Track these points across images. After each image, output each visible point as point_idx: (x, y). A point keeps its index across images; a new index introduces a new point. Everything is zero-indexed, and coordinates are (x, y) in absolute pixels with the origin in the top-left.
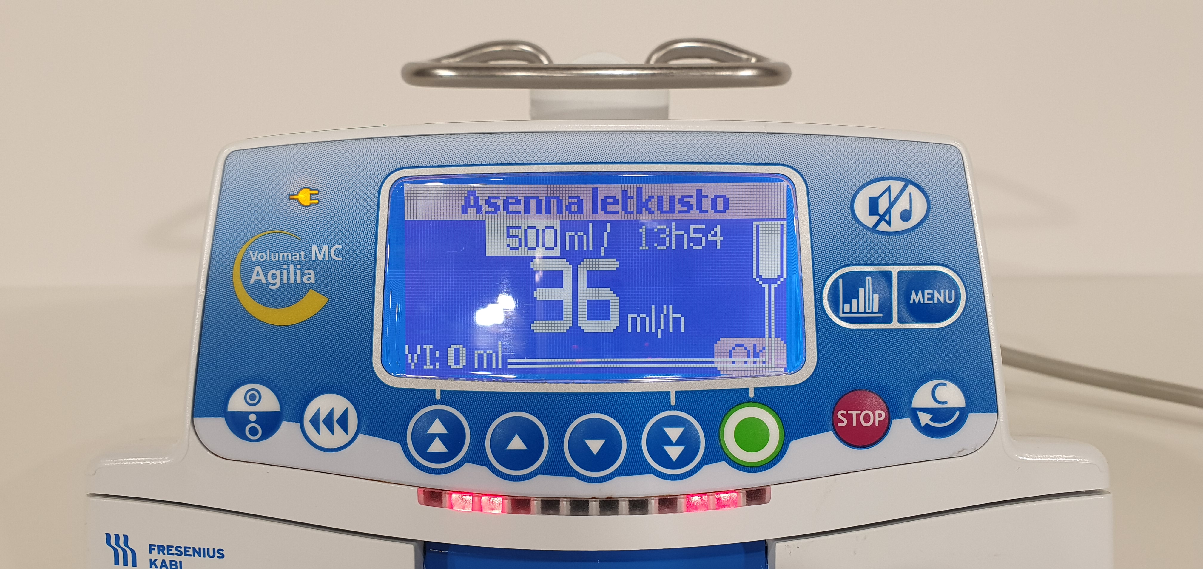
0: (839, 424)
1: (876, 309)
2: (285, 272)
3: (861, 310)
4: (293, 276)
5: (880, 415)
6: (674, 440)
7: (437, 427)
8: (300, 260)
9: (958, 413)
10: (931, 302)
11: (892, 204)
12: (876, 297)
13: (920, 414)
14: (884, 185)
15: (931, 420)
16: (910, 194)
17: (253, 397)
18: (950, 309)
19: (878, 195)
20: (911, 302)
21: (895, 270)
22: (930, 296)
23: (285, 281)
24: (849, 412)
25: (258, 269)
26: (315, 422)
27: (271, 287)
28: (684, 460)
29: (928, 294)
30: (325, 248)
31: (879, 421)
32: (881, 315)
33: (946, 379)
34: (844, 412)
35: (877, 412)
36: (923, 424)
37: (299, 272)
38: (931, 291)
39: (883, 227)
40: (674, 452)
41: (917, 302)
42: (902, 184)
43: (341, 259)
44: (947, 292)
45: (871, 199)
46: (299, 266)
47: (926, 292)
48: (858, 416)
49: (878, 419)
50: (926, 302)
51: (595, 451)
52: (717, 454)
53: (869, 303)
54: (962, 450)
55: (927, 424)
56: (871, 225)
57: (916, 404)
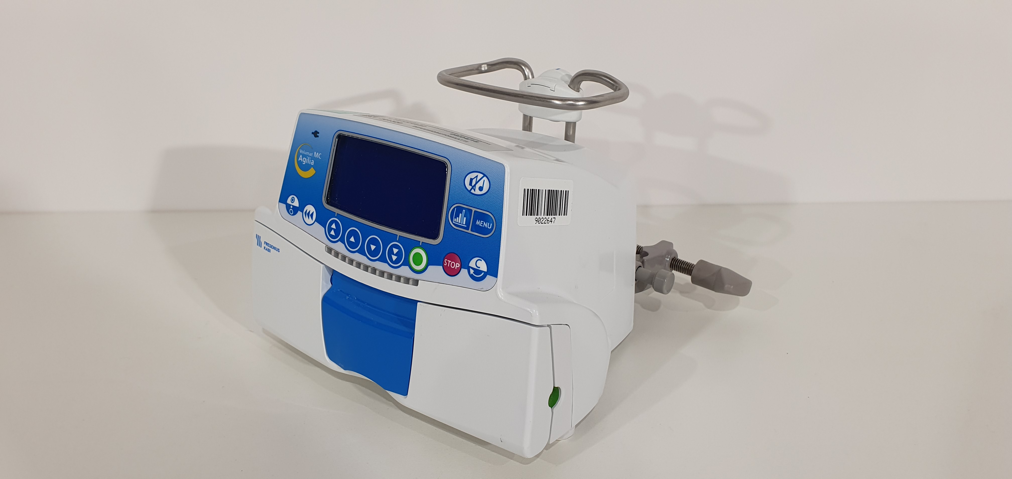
0: (445, 264)
1: (464, 223)
2: (307, 159)
3: (459, 222)
5: (458, 265)
6: (395, 253)
7: (334, 226)
8: (311, 156)
9: (483, 273)
10: (482, 226)
11: (477, 183)
12: (465, 218)
13: (471, 269)
14: (475, 174)
15: (474, 273)
16: (484, 180)
17: (293, 200)
18: (490, 231)
19: (473, 178)
20: (476, 224)
21: (474, 209)
22: (482, 224)
23: (307, 162)
24: (448, 261)
25: (301, 156)
26: (306, 213)
27: (303, 163)
28: (397, 262)
29: (482, 222)
30: (318, 153)
31: (457, 267)
32: (466, 226)
33: (482, 259)
34: (447, 260)
35: (457, 264)
36: (471, 274)
37: (310, 160)
38: (483, 222)
39: (473, 191)
40: (394, 258)
41: (478, 224)
42: (482, 175)
43: (320, 158)
44: (489, 224)
45: (471, 179)
46: (310, 158)
47: (481, 221)
48: (450, 263)
49: (456, 266)
50: (481, 225)
51: (373, 249)
52: (407, 263)
53: (462, 220)
54: (482, 288)
55: (472, 274)
56: (469, 189)
57: (470, 265)
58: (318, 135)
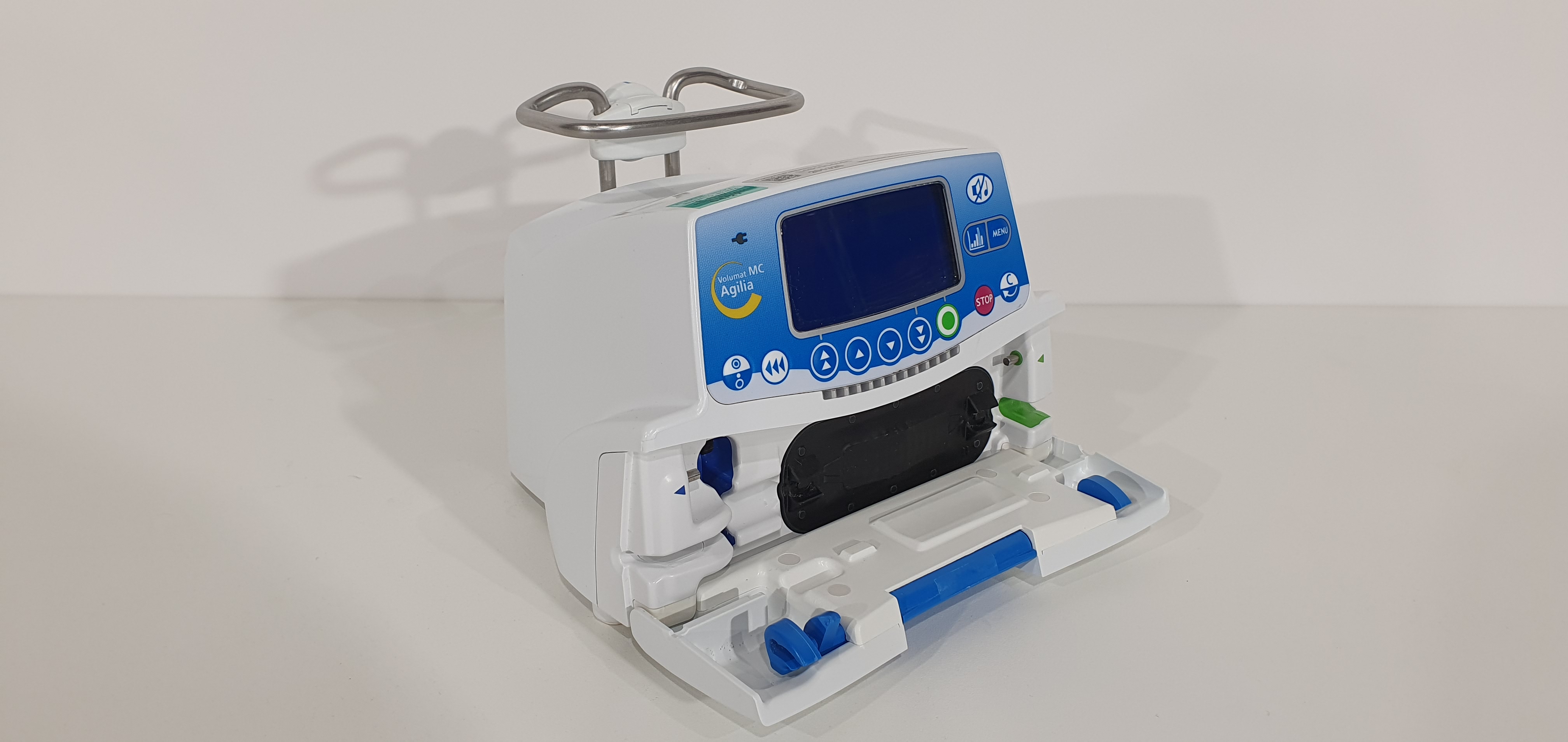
0: (978, 306)
1: (982, 243)
2: (738, 286)
3: (977, 245)
4: (742, 287)
6: (920, 333)
7: (825, 355)
8: (744, 277)
9: (1016, 287)
10: (1000, 235)
11: (981, 188)
12: (982, 236)
13: (1004, 292)
14: (976, 178)
15: (1009, 294)
16: (986, 181)
17: (736, 364)
18: (1006, 236)
19: (975, 185)
21: (985, 221)
22: (999, 232)
23: (739, 292)
24: (981, 298)
25: (724, 287)
26: (769, 369)
27: (733, 297)
28: (925, 342)
30: (755, 267)
32: (984, 246)
33: (1010, 272)
34: (979, 299)
35: (990, 295)
36: (1005, 296)
37: (745, 284)
38: (1000, 229)
39: (979, 201)
40: (921, 339)
41: (995, 236)
42: (981, 177)
43: (763, 272)
44: (1005, 227)
45: (973, 187)
46: (744, 281)
47: (998, 230)
48: (984, 299)
50: (998, 235)
51: (891, 348)
52: (937, 335)
53: (980, 241)
54: (1020, 305)
55: (1007, 296)
56: (974, 200)
57: (1002, 288)
58: (744, 238)
